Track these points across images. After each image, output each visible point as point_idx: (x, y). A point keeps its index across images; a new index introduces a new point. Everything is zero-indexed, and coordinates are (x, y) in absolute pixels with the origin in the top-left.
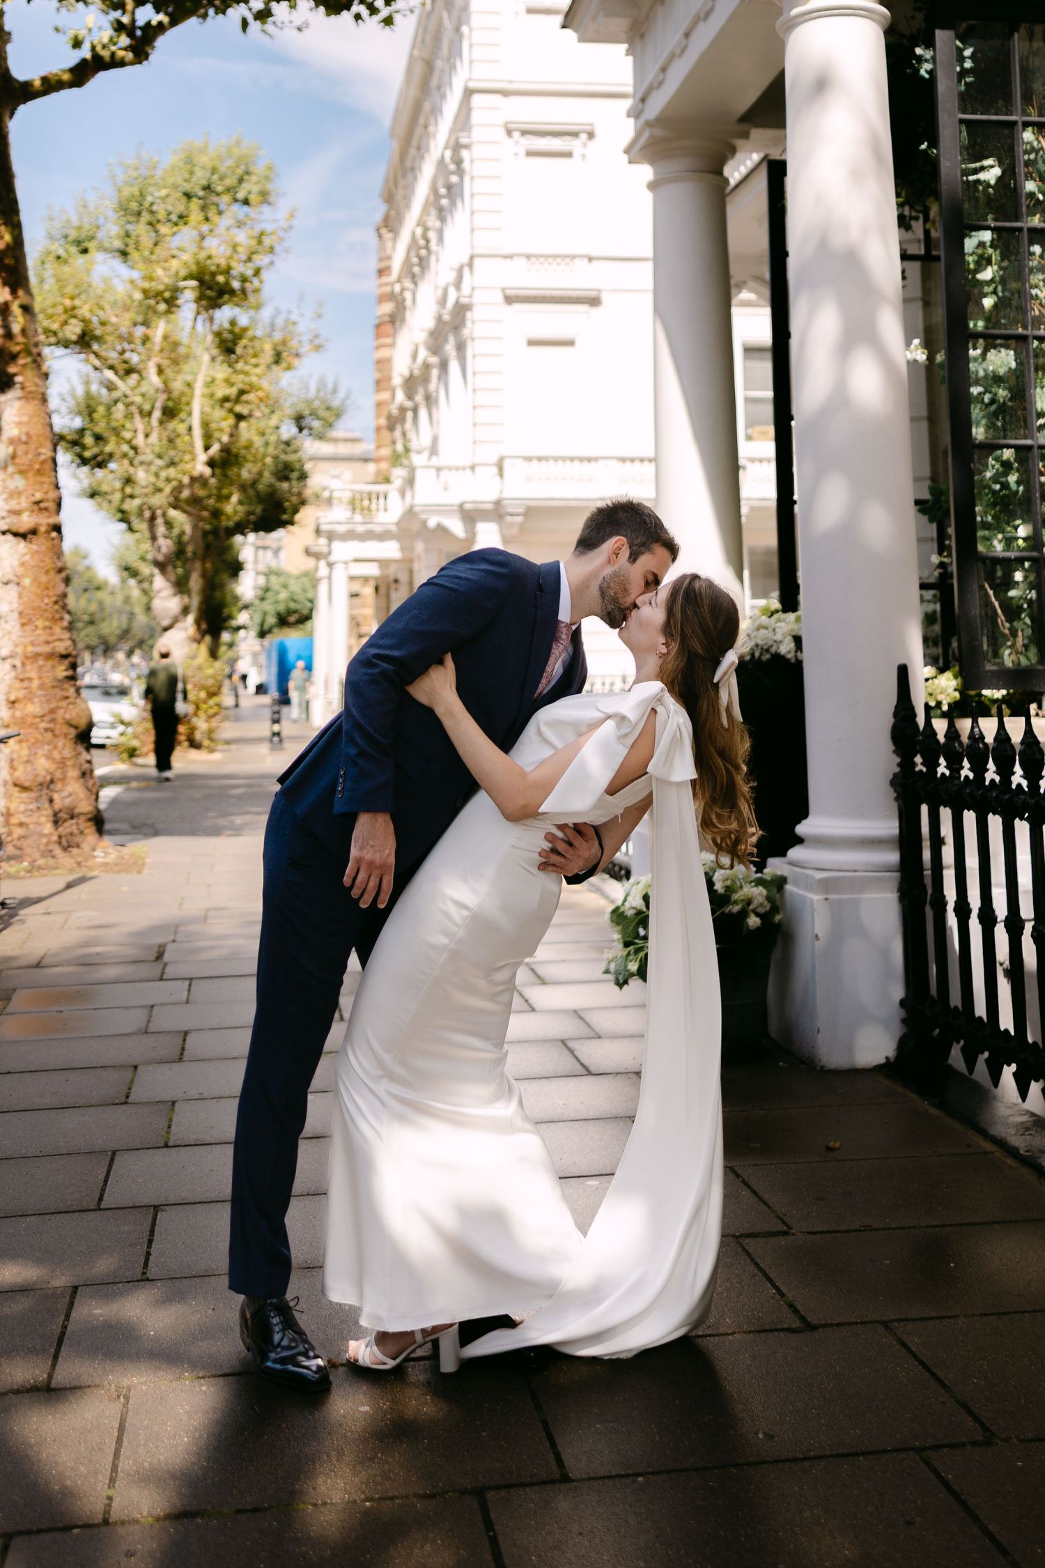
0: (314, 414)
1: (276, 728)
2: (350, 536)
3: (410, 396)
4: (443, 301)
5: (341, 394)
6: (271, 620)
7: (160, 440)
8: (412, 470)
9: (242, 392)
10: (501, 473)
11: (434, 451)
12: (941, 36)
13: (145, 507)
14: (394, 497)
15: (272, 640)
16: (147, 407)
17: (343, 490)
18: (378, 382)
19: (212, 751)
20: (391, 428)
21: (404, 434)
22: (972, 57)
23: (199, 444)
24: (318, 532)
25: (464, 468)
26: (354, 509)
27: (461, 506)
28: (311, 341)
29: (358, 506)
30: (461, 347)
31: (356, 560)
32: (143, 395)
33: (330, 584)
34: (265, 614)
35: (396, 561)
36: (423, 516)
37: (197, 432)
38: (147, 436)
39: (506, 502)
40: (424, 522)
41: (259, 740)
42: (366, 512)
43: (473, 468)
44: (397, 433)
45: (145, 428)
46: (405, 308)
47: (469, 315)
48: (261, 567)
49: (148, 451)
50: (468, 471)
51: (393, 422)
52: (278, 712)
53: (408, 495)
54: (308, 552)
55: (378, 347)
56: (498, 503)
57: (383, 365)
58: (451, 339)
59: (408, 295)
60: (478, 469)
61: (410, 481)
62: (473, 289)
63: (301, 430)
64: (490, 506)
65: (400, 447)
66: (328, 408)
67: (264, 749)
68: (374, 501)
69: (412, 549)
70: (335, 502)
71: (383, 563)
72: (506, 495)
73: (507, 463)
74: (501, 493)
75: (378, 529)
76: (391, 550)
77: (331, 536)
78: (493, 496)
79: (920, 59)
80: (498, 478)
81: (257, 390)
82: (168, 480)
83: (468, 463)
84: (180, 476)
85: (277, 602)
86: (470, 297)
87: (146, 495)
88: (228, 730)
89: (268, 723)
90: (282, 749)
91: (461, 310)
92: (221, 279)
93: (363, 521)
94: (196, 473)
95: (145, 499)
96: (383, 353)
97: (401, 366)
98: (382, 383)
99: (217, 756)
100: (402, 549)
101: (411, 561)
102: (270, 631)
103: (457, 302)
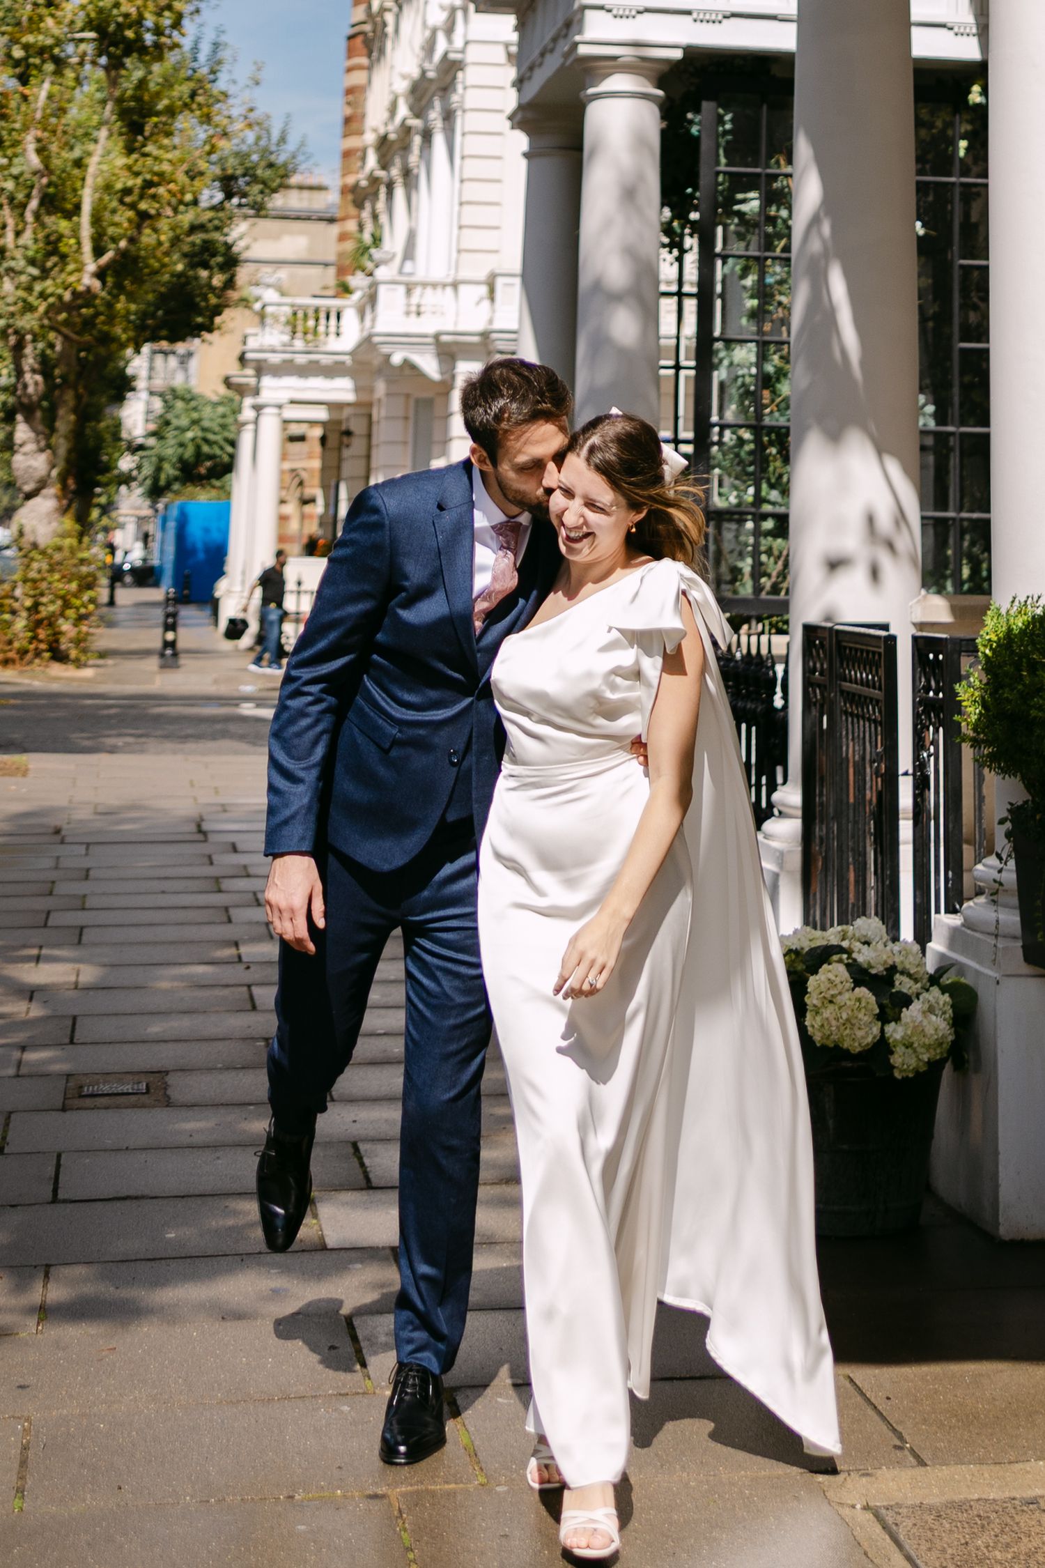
0: (249, 172)
1: (170, 636)
2: (287, 369)
3: (384, 166)
4: (430, 47)
5: (291, 146)
6: (169, 470)
7: (36, 240)
8: (374, 286)
9: (148, 184)
10: (492, 291)
11: (409, 252)
12: (706, 105)
13: (10, 331)
14: (350, 317)
15: (171, 503)
16: (20, 196)
17: (279, 305)
18: (348, 121)
19: (79, 664)
20: (359, 205)
21: (375, 217)
22: (732, 120)
23: (87, 247)
24: (242, 359)
25: (444, 286)
26: (294, 333)
27: (437, 336)
28: (246, 118)
29: (300, 328)
30: (449, 116)
31: (293, 402)
32: (16, 178)
33: (256, 431)
34: (161, 459)
35: (349, 405)
36: (385, 349)
37: (86, 231)
38: (18, 234)
39: (494, 336)
40: (388, 357)
41: (146, 653)
42: (310, 337)
43: (455, 285)
44: (366, 214)
45: (17, 225)
46: (385, 35)
47: (460, 75)
48: (159, 383)
49: (18, 254)
50: (449, 290)
51: (359, 196)
52: (174, 615)
53: (368, 317)
54: (227, 382)
55: (349, 70)
56: (485, 335)
57: (354, 94)
58: (437, 103)
59: (389, 18)
60: (462, 288)
61: (372, 299)
62: (467, 43)
63: (229, 195)
64: (476, 339)
65: (367, 237)
66: (271, 165)
67: (153, 663)
68: (323, 321)
69: (371, 390)
70: (269, 321)
71: (333, 406)
72: (497, 325)
73: (500, 282)
74: (491, 321)
75: (325, 360)
76: (342, 389)
77: (261, 369)
78: (480, 326)
79: (691, 122)
80: (486, 303)
81: (169, 183)
82: (43, 296)
83: (450, 280)
84: (60, 291)
85: (182, 445)
86: (463, 51)
87: (12, 315)
88: (104, 638)
89: (160, 630)
90: (178, 667)
91: (451, 68)
92: (130, 34)
93: (305, 349)
94: (81, 288)
95: (11, 321)
96: (358, 78)
97: (376, 119)
98: (352, 123)
99: (88, 673)
100: (357, 390)
101: (370, 405)
102: (168, 486)
103: (446, 54)
